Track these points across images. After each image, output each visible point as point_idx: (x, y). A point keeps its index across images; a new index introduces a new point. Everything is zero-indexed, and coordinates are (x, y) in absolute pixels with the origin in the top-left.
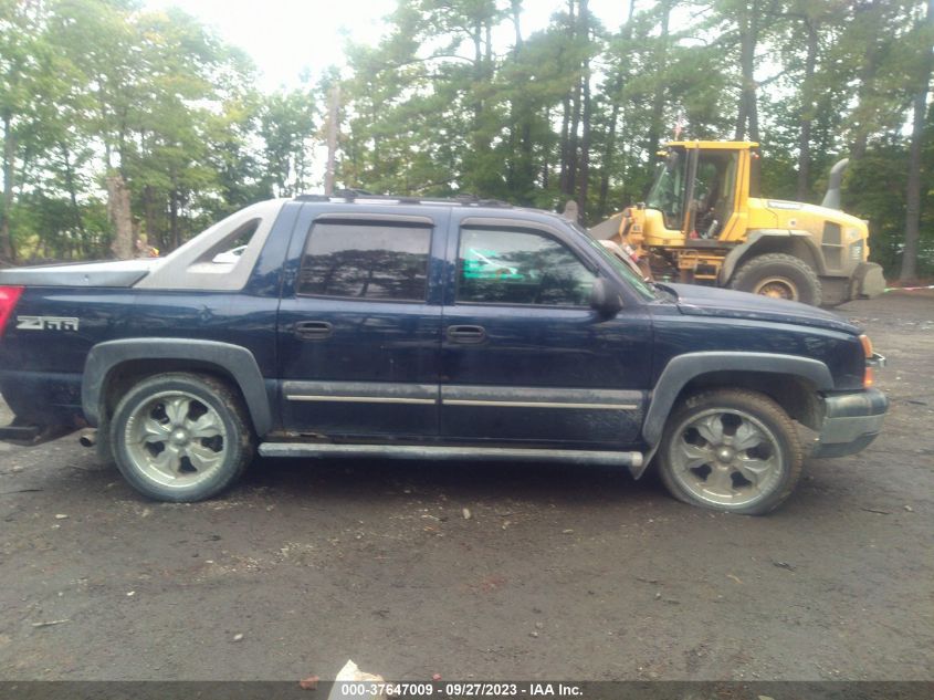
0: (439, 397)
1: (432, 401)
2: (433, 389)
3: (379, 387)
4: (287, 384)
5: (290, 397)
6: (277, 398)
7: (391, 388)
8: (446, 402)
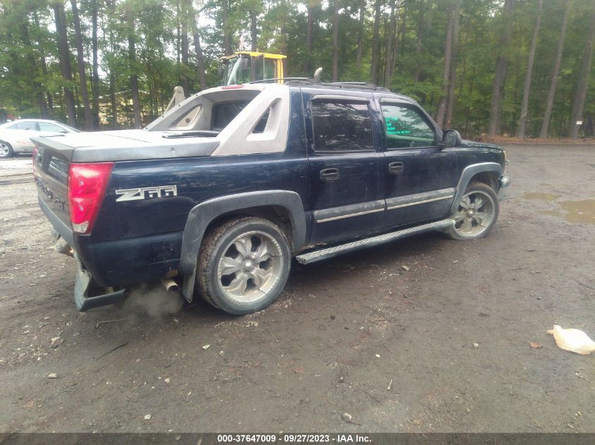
0: (386, 206)
1: (383, 209)
2: (382, 202)
3: (360, 206)
4: (316, 213)
5: (319, 221)
6: (311, 223)
7: (366, 205)
8: (389, 208)
